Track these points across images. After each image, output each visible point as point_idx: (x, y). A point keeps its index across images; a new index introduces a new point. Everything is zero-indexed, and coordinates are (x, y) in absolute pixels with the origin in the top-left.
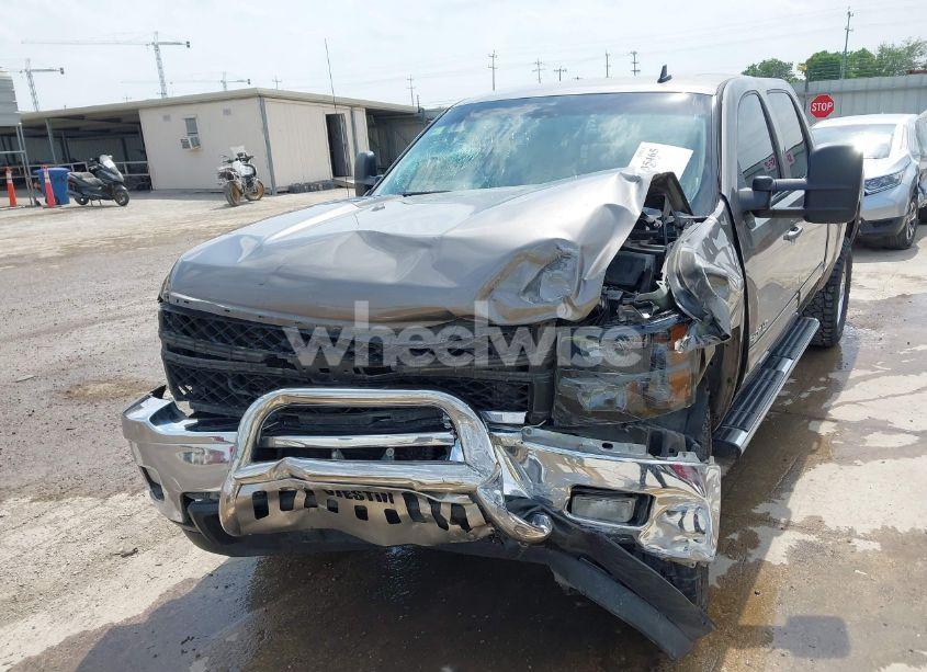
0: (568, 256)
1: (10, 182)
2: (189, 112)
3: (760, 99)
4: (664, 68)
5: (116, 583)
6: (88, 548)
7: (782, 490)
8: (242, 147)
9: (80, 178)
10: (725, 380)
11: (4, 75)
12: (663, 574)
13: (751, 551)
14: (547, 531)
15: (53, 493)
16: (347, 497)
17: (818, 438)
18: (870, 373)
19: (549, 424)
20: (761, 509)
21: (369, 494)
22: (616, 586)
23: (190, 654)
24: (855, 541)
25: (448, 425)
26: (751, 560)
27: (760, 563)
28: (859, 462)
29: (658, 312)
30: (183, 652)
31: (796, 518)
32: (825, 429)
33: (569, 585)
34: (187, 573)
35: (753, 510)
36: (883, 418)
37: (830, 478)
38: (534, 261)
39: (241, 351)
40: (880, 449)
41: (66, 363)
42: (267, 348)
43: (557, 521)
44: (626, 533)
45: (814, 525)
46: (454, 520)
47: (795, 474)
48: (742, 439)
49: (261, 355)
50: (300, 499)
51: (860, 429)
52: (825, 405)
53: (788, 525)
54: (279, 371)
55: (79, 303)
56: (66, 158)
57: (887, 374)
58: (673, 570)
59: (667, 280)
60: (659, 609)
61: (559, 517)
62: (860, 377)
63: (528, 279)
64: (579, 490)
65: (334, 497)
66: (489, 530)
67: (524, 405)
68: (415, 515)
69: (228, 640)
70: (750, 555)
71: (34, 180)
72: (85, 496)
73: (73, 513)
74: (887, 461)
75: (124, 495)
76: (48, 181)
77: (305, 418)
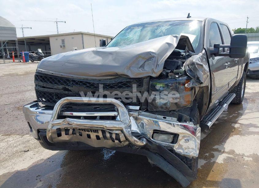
0: (153, 57)
1: (13, 55)
2: (63, 38)
3: (218, 25)
4: (189, 14)
5: (21, 159)
6: (15, 149)
7: (222, 142)
8: (76, 47)
9: (32, 55)
10: (204, 104)
11: (14, 26)
12: (182, 160)
13: (212, 159)
14: (144, 143)
15: (8, 134)
16: (85, 131)
17: (235, 128)
18: (251, 111)
19: (147, 111)
20: (216, 147)
21: (91, 130)
22: (167, 163)
23: (39, 180)
24: (244, 157)
25: (116, 110)
26: (212, 161)
27: (214, 162)
28: (247, 135)
29: (181, 76)
30: (36, 179)
31: (226, 150)
32: (236, 126)
33: (153, 163)
34: (42, 157)
35: (213, 147)
36: (255, 124)
37: (238, 139)
38: (143, 58)
39: (56, 86)
40: (253, 132)
41: (19, 100)
42: (63, 85)
43: (148, 141)
44: (170, 146)
45: (232, 152)
46: (116, 139)
47: (227, 138)
48: (210, 124)
49: (61, 87)
50: (71, 131)
51: (247, 126)
52: (237, 119)
53: (224, 152)
54: (67, 92)
55: (26, 86)
56: (30, 50)
57: (256, 112)
58: (185, 159)
59: (184, 67)
60: (180, 171)
61: (149, 139)
62: (248, 112)
63: (141, 63)
64: (156, 132)
65: (81, 131)
66: (127, 143)
67: (139, 104)
68: (105, 137)
69: (50, 177)
70: (212, 160)
71: (20, 56)
72: (17, 135)
73: (12, 140)
74: (255, 135)
75: (28, 135)
76: (23, 55)
77: (74, 107)
